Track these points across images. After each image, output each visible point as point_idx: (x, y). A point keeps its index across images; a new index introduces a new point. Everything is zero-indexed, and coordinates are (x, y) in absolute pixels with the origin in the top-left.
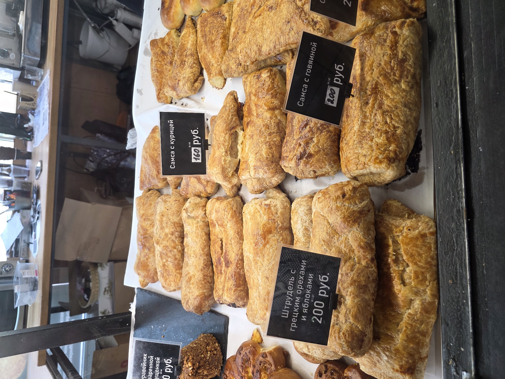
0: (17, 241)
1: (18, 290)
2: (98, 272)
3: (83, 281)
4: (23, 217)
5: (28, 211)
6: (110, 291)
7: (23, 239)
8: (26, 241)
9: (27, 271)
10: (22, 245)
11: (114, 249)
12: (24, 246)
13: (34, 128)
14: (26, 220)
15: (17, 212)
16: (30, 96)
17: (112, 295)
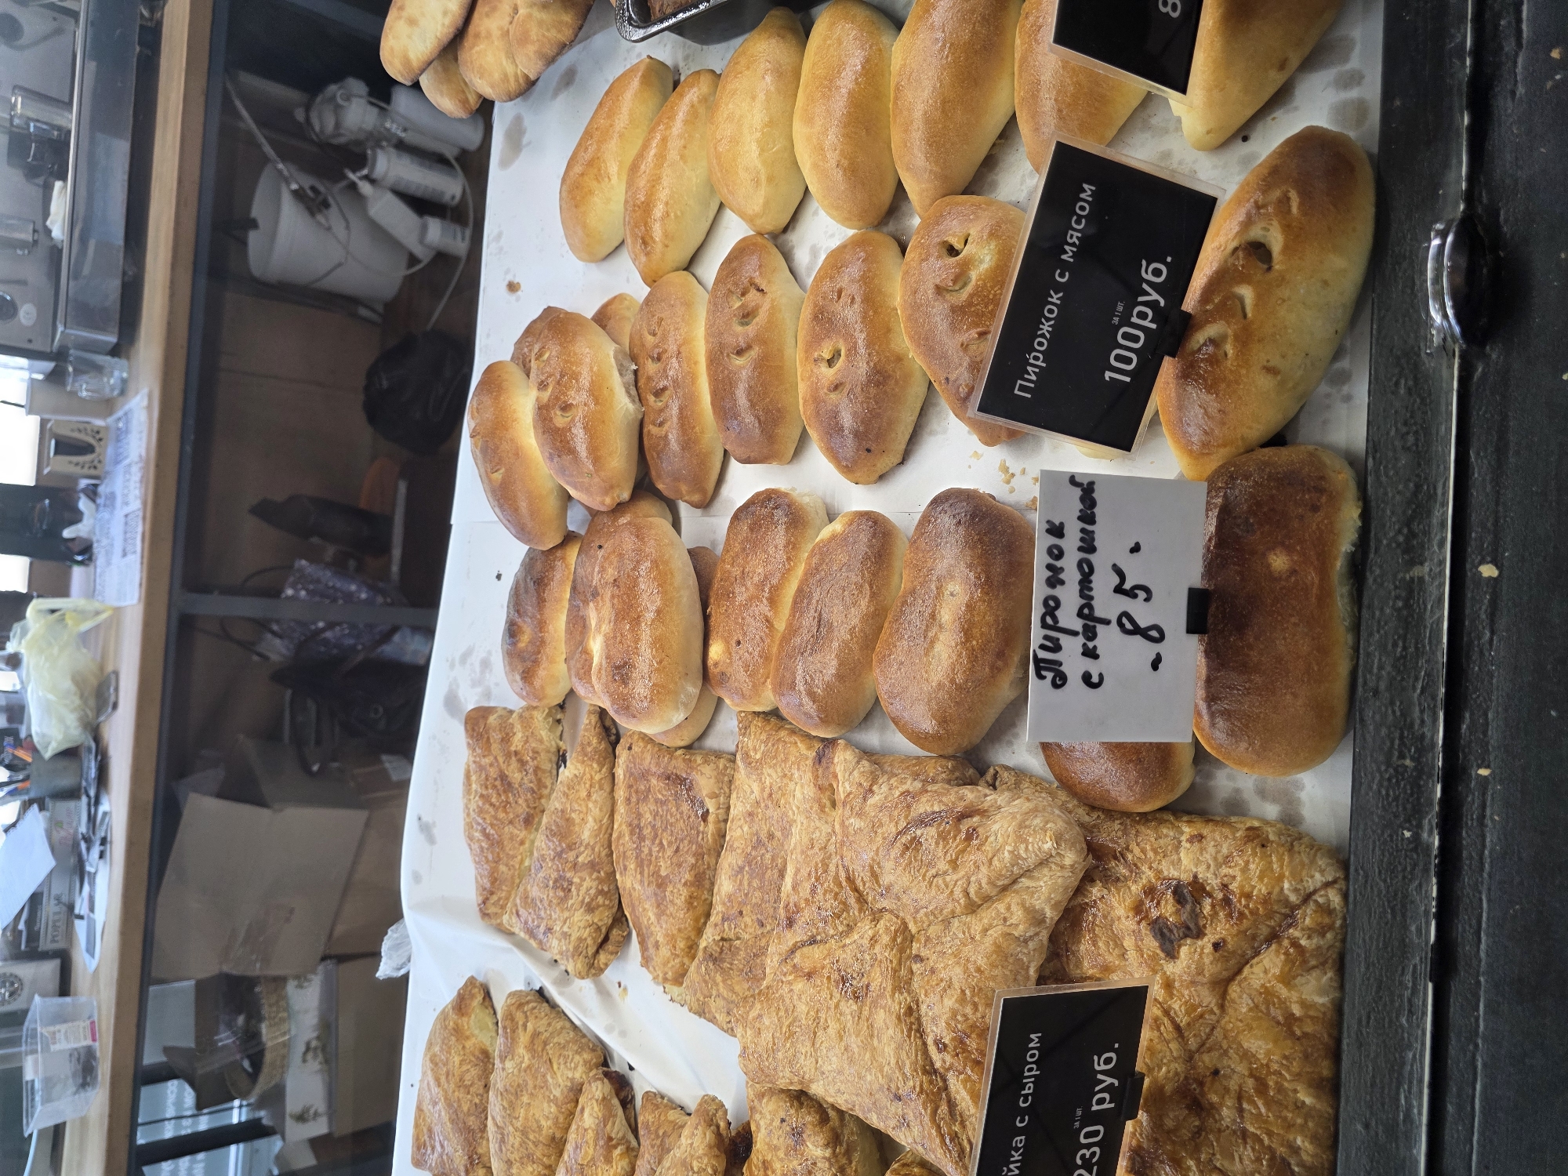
0: (35, 900)
1: (36, 1072)
2: (285, 998)
3: (241, 1020)
4: (53, 825)
5: (71, 804)
6: (324, 1049)
7: (54, 892)
8: (65, 899)
9: (63, 1027)
10: (49, 910)
11: (340, 929)
12: (55, 914)
13: (95, 545)
14: (63, 833)
15: (35, 807)
16: (82, 437)
17: (327, 1061)
